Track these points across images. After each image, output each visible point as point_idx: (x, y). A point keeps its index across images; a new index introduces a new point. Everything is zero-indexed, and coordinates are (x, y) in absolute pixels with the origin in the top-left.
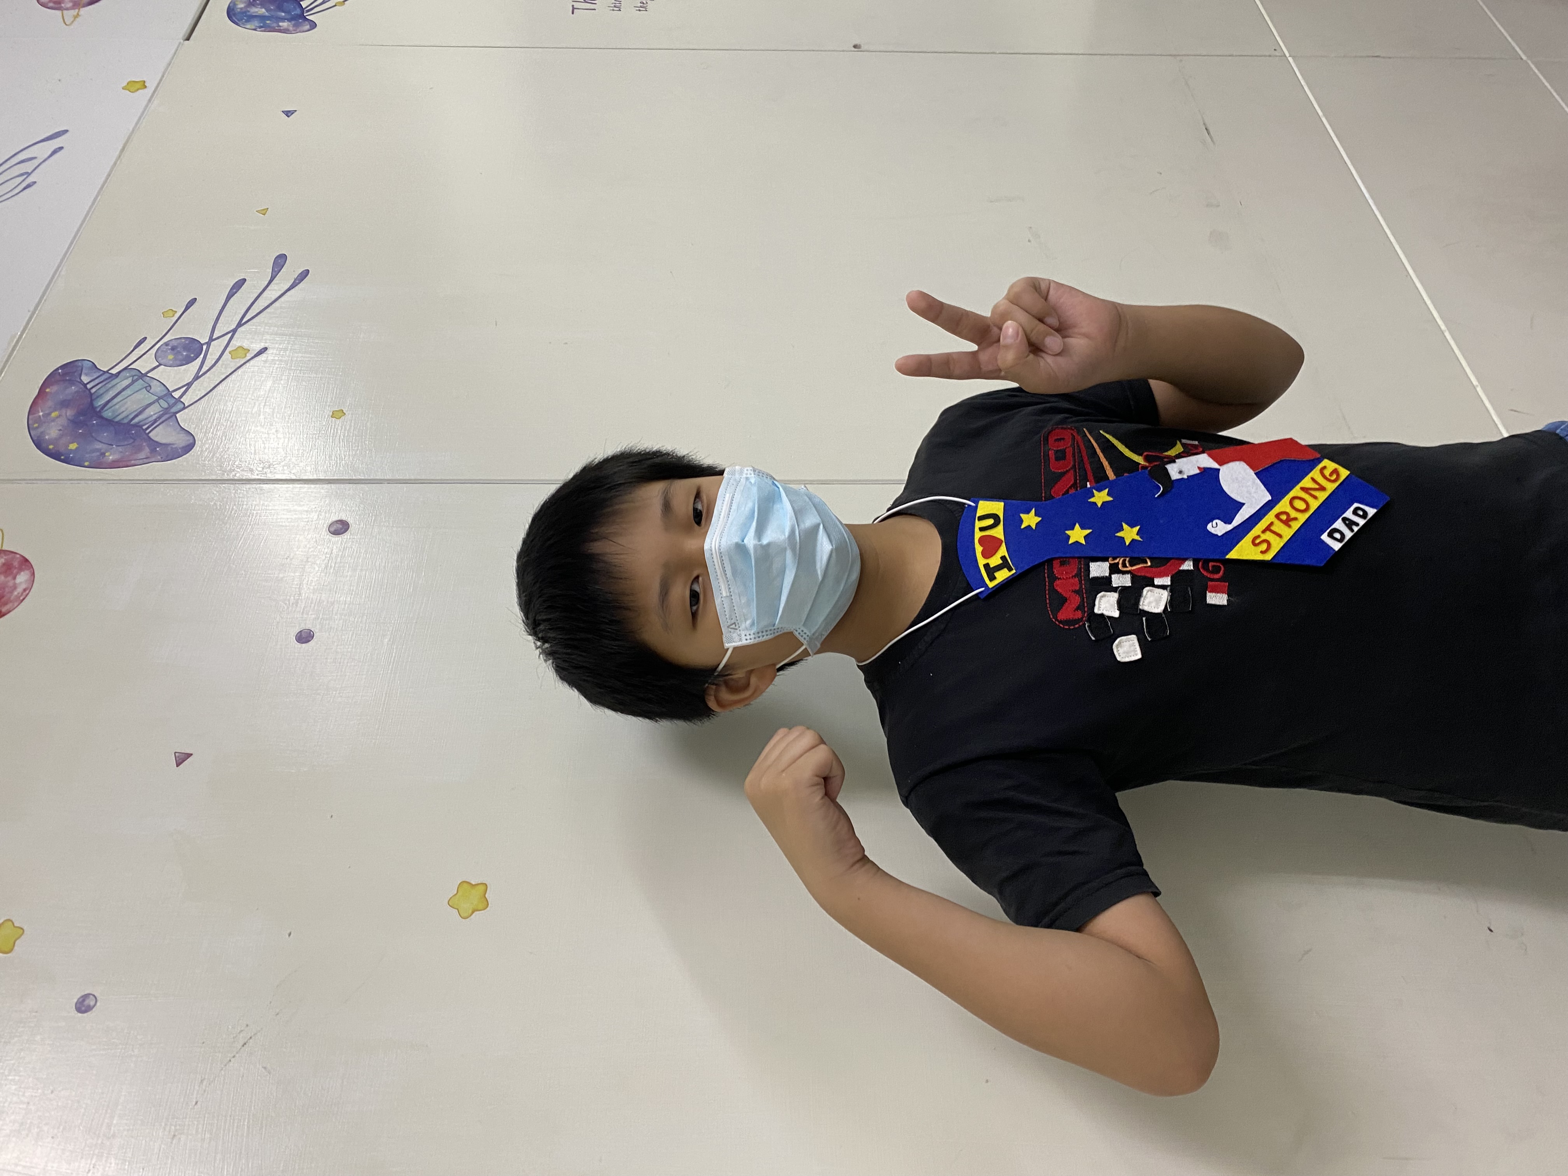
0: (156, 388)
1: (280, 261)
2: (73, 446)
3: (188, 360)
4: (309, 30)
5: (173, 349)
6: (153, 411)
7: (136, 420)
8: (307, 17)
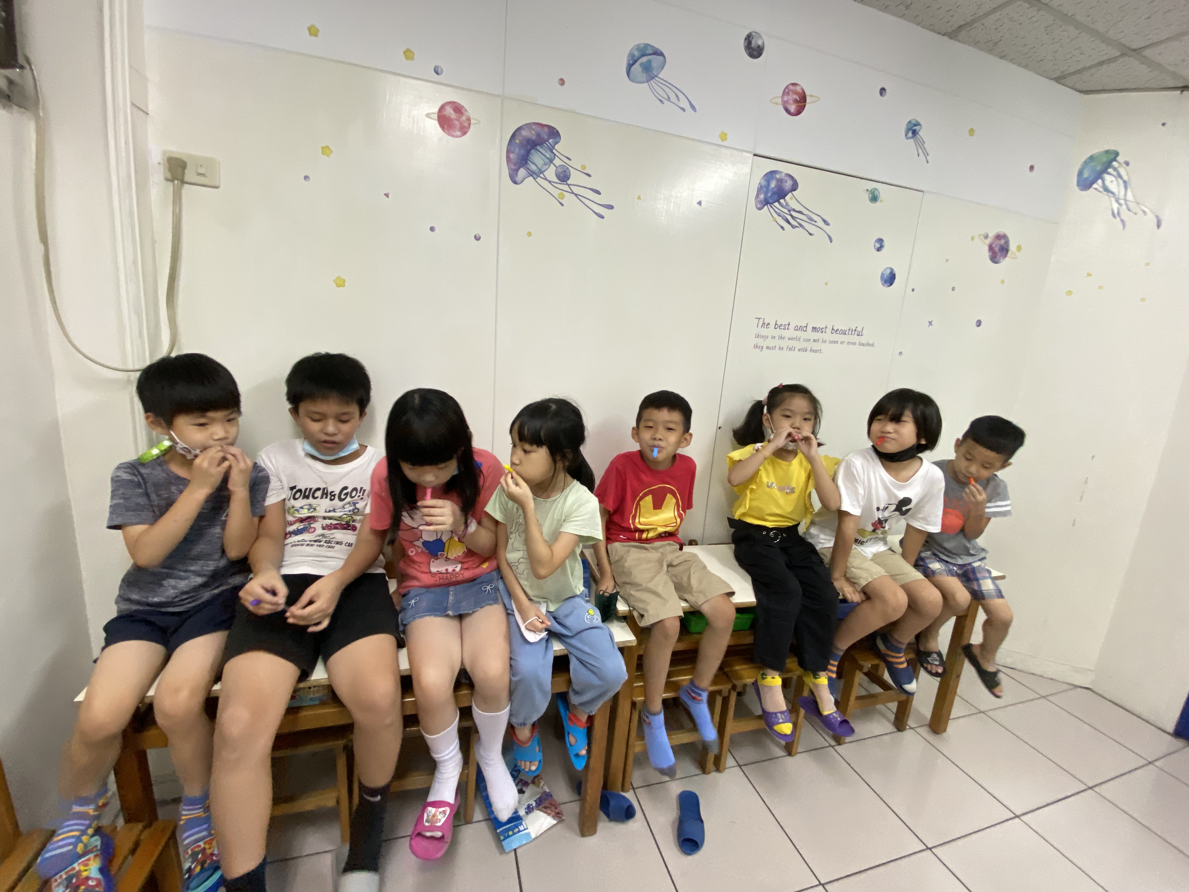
0: (545, 168)
1: (611, 207)
2: (517, 141)
3: (558, 176)
4: (757, 207)
5: (565, 171)
6: (533, 167)
7: (529, 162)
8: (766, 206)
